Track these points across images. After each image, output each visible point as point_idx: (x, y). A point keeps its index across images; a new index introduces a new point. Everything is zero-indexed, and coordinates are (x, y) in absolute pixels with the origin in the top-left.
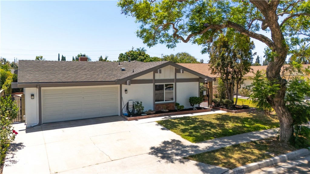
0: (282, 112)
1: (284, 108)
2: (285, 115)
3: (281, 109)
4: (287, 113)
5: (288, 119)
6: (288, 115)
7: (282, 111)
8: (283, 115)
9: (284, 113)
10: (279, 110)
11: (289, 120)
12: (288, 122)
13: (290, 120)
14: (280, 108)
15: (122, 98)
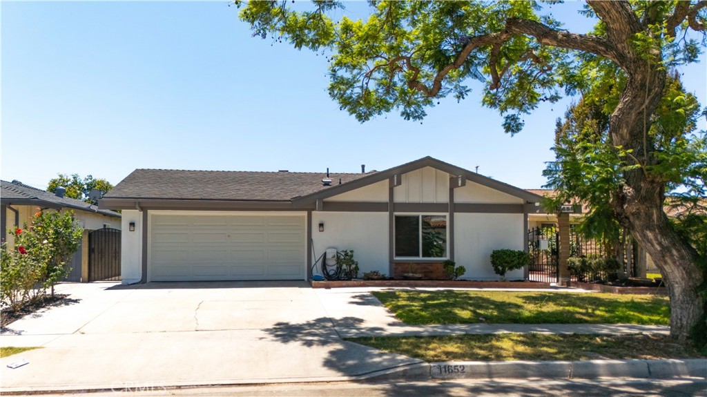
0: (658, 248)
1: (663, 234)
2: (672, 255)
3: (656, 239)
4: (678, 251)
5: (684, 269)
6: (682, 257)
7: (660, 244)
8: (663, 257)
9: (665, 250)
10: (650, 241)
11: (687, 272)
12: (683, 279)
13: (689, 273)
14: (650, 235)
15: (312, 240)
